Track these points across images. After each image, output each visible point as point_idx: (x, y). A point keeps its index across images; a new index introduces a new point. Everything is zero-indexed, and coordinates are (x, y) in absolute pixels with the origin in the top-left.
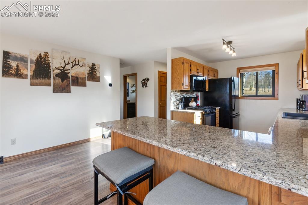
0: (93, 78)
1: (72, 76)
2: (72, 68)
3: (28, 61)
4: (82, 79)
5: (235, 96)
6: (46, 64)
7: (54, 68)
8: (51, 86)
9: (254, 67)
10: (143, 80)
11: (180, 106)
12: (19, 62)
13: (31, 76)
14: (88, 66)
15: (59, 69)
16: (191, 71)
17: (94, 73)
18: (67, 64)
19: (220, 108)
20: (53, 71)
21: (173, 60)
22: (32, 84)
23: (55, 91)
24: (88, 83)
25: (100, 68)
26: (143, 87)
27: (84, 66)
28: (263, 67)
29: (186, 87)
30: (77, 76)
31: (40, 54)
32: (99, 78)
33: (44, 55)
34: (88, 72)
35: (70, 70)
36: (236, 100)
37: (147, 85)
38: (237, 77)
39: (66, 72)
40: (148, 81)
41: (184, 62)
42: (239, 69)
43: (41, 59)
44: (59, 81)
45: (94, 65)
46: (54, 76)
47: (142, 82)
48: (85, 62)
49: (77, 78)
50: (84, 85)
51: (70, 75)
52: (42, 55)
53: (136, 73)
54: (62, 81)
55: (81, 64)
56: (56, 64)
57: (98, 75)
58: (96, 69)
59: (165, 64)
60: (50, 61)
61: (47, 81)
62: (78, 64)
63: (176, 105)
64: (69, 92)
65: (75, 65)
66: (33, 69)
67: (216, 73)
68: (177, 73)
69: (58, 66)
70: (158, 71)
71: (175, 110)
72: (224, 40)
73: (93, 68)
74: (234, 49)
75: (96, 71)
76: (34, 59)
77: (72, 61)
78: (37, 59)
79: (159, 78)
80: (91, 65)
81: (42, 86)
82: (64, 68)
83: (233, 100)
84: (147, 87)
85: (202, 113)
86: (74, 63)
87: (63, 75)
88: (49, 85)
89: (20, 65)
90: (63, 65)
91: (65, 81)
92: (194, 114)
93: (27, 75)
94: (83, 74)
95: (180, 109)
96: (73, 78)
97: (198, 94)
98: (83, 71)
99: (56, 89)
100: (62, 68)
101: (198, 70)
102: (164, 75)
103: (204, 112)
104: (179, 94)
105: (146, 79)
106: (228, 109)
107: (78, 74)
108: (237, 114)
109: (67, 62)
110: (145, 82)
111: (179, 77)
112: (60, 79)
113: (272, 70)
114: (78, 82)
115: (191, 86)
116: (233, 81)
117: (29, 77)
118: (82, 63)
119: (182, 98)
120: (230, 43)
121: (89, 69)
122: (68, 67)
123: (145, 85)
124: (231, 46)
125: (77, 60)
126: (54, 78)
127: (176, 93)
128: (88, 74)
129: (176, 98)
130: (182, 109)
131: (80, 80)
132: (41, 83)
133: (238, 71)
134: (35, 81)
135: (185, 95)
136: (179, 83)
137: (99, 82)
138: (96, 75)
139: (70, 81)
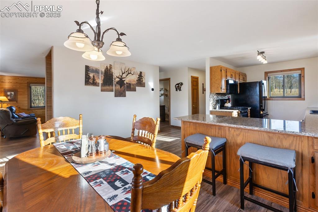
0: (140, 84)
1: (127, 83)
2: (126, 76)
3: (99, 72)
4: (133, 85)
5: (265, 97)
6: (111, 74)
7: (115, 77)
8: (113, 91)
9: (281, 71)
10: (176, 85)
11: (217, 107)
12: (94, 74)
13: (101, 84)
14: (137, 74)
15: (119, 78)
16: (226, 76)
17: (142, 80)
18: (124, 73)
19: (250, 108)
20: (115, 79)
21: (211, 68)
22: (102, 91)
23: (116, 96)
24: (137, 88)
25: (146, 76)
26: (177, 90)
27: (135, 74)
28: (290, 71)
29: (224, 91)
30: (130, 83)
31: (107, 66)
32: (144, 83)
33: (109, 67)
34: (137, 79)
35: (125, 78)
36: (266, 101)
37: (181, 89)
38: (265, 80)
39: (123, 79)
40: (182, 85)
41: (222, 69)
42: (266, 73)
43: (107, 70)
44: (118, 87)
45: (141, 73)
46: (116, 83)
47: (175, 86)
48: (135, 71)
49: (130, 84)
50: (135, 90)
51: (125, 82)
52: (108, 67)
53: (170, 78)
54: (121, 88)
55: (132, 73)
56: (116, 73)
57: (144, 81)
58: (142, 77)
59: (203, 71)
60: (113, 72)
61: (111, 87)
62: (131, 73)
63: (213, 106)
64: (125, 96)
65: (129, 73)
66: (103, 78)
67: (245, 77)
68: (216, 79)
69: (118, 75)
70: (191, 76)
71: (213, 110)
72: (258, 52)
73: (141, 76)
74: (265, 57)
75: (142, 78)
76: (103, 70)
77: (127, 71)
78: (105, 70)
79: (191, 82)
80: (139, 73)
81: (108, 91)
82: (121, 76)
83: (263, 101)
84: (181, 90)
85: (238, 112)
86: (128, 72)
87: (121, 82)
88: (112, 91)
89: (95, 76)
90: (121, 74)
91: (122, 87)
92: (233, 113)
93: (99, 83)
94: (134, 81)
95: (217, 109)
96: (127, 84)
97: (229, 96)
98: (133, 79)
99: (117, 94)
100: (120, 77)
101: (232, 75)
102: (196, 80)
103: (239, 111)
104: (215, 96)
105: (179, 83)
106: (258, 109)
107: (130, 81)
108: (266, 114)
109: (123, 72)
110: (179, 87)
111: (217, 82)
112: (119, 86)
113: (298, 74)
114: (130, 88)
115: (227, 89)
116: (263, 84)
117: (100, 85)
118: (133, 71)
119: (218, 100)
120: (262, 53)
121: (138, 76)
122: (124, 76)
123: (178, 89)
124: (263, 55)
125: (130, 70)
126: (115, 85)
127: (213, 95)
128: (137, 80)
129: (213, 100)
130: (219, 109)
131: (132, 86)
132: (108, 89)
133: (266, 75)
134: (104, 88)
135: (220, 98)
136: (218, 87)
137: (145, 87)
138: (142, 81)
139: (125, 87)
